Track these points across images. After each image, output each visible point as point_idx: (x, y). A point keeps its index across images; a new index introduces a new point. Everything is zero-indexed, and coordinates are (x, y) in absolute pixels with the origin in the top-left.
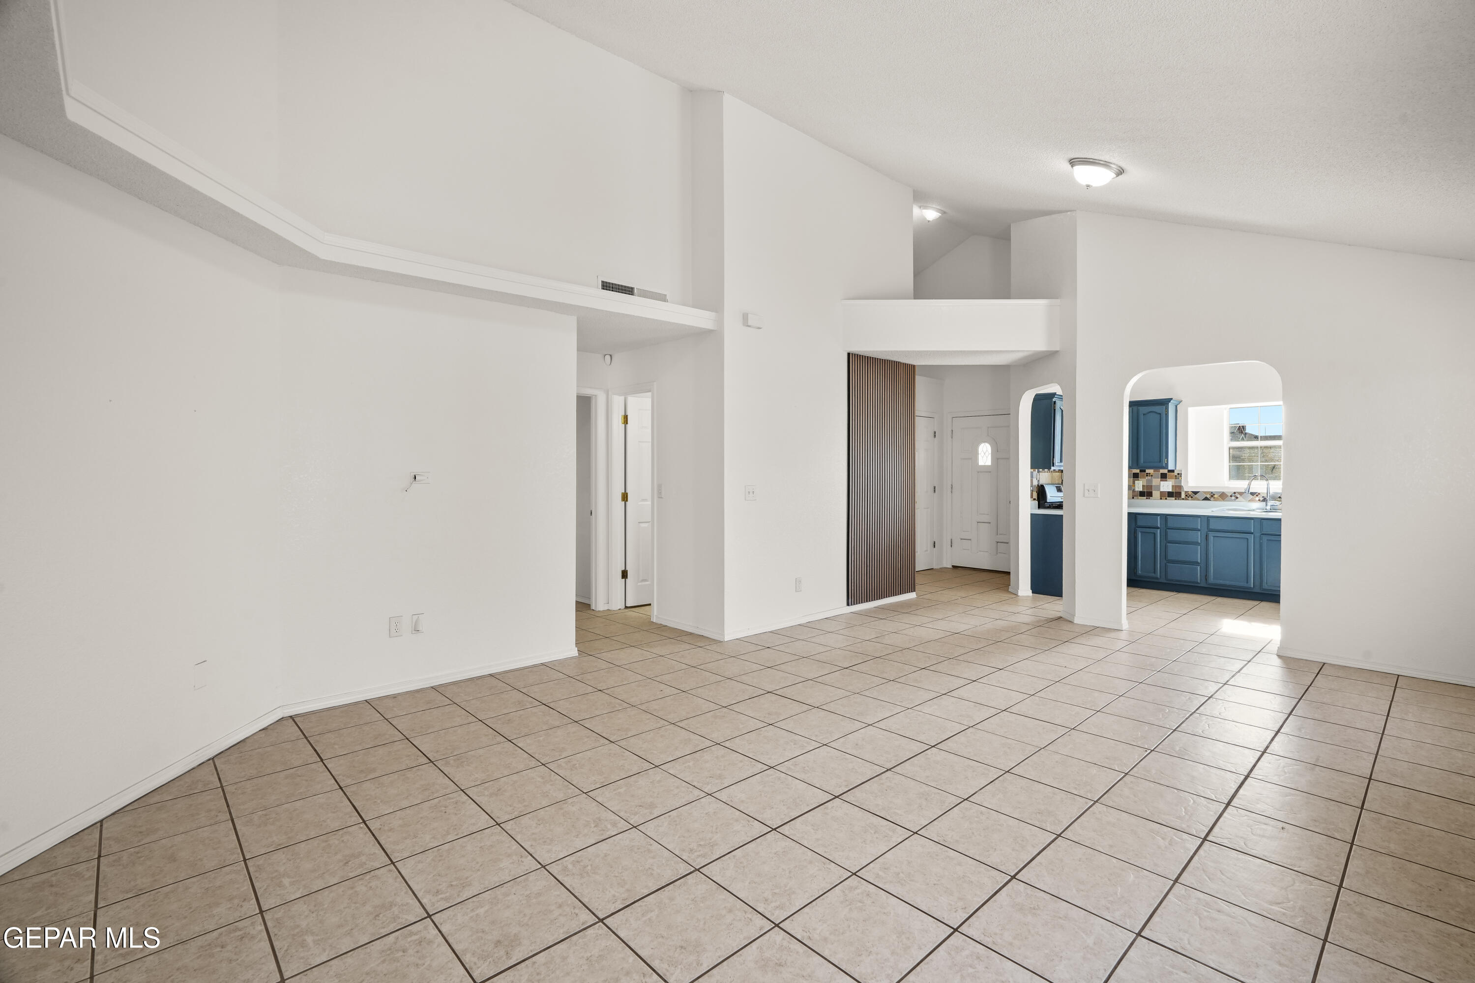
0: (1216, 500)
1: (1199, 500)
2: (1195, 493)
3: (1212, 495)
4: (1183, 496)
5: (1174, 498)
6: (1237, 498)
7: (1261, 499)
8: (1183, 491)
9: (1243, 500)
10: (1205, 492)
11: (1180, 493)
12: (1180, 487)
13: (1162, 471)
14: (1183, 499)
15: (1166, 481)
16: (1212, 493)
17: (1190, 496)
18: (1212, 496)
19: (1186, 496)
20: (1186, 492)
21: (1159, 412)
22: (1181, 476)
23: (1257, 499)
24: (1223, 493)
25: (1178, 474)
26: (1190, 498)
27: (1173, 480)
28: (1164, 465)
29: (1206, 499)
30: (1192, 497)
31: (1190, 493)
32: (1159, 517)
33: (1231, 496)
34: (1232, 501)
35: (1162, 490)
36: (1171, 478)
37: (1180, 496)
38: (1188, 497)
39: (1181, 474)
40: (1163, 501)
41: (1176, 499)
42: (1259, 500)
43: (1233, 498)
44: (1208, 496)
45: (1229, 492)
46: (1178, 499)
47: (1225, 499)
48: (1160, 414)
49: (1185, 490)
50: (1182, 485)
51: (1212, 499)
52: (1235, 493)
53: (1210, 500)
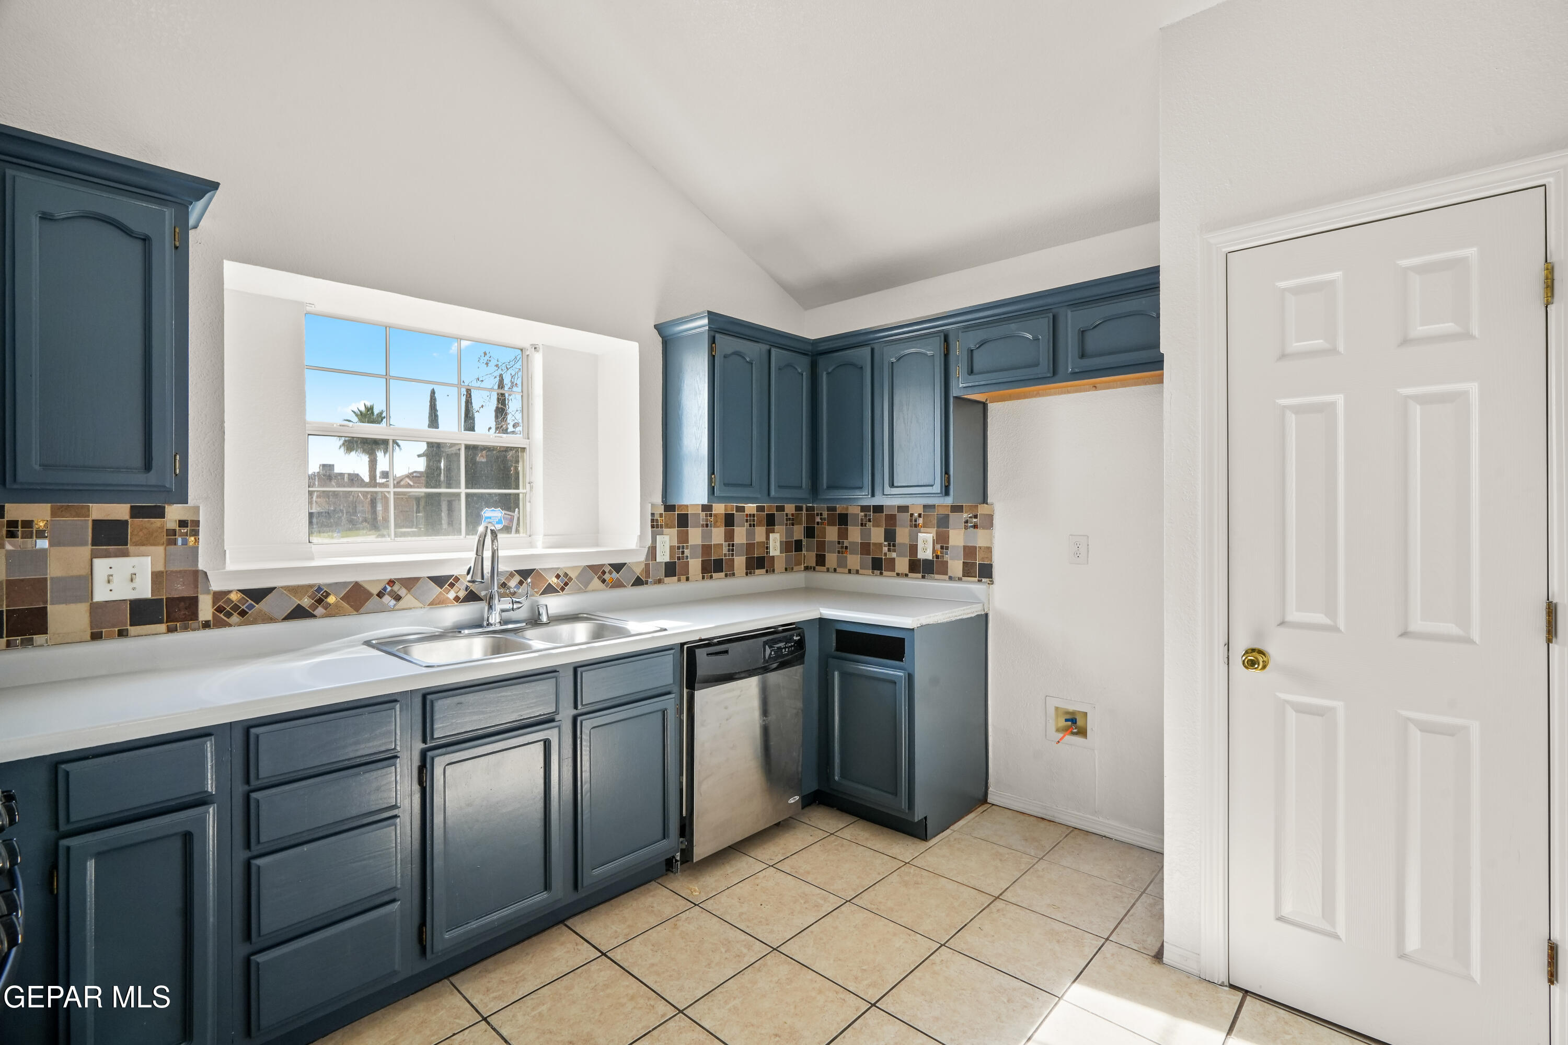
0: (332, 612)
1: (271, 620)
2: (257, 595)
3: (320, 596)
4: (206, 610)
5: (162, 627)
6: (398, 598)
7: (462, 594)
8: (207, 591)
9: (416, 603)
10: (295, 590)
11: (192, 604)
12: (197, 577)
13: (101, 511)
14: (206, 625)
15: (125, 554)
16: (319, 589)
17: (236, 607)
18: (320, 601)
19: (220, 610)
20: (219, 596)
21: (138, 227)
22: (195, 533)
23: (452, 595)
24: (357, 586)
25: (183, 523)
26: (235, 618)
27: (160, 550)
28: (171, 483)
29: (299, 613)
30: (243, 613)
31: (234, 597)
32: (209, 746)
33: (380, 595)
34: (384, 609)
35: (101, 594)
36: (148, 540)
37: (194, 615)
38: (229, 615)
39: (197, 523)
40: (111, 647)
41: (170, 630)
42: (457, 599)
43: (387, 599)
44: (306, 602)
45: (372, 580)
46: (186, 628)
47: (362, 605)
48: (146, 240)
49: (216, 585)
50: (201, 566)
51: (320, 610)
52: (391, 582)
53: (314, 616)
